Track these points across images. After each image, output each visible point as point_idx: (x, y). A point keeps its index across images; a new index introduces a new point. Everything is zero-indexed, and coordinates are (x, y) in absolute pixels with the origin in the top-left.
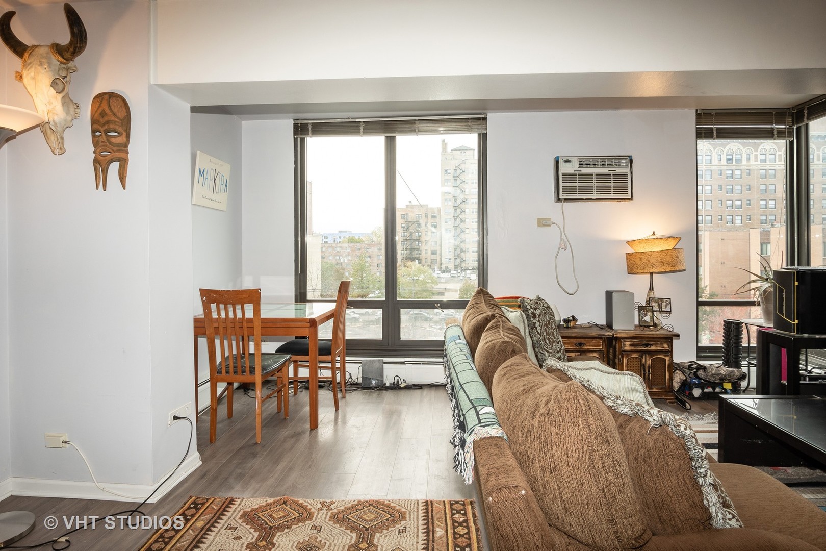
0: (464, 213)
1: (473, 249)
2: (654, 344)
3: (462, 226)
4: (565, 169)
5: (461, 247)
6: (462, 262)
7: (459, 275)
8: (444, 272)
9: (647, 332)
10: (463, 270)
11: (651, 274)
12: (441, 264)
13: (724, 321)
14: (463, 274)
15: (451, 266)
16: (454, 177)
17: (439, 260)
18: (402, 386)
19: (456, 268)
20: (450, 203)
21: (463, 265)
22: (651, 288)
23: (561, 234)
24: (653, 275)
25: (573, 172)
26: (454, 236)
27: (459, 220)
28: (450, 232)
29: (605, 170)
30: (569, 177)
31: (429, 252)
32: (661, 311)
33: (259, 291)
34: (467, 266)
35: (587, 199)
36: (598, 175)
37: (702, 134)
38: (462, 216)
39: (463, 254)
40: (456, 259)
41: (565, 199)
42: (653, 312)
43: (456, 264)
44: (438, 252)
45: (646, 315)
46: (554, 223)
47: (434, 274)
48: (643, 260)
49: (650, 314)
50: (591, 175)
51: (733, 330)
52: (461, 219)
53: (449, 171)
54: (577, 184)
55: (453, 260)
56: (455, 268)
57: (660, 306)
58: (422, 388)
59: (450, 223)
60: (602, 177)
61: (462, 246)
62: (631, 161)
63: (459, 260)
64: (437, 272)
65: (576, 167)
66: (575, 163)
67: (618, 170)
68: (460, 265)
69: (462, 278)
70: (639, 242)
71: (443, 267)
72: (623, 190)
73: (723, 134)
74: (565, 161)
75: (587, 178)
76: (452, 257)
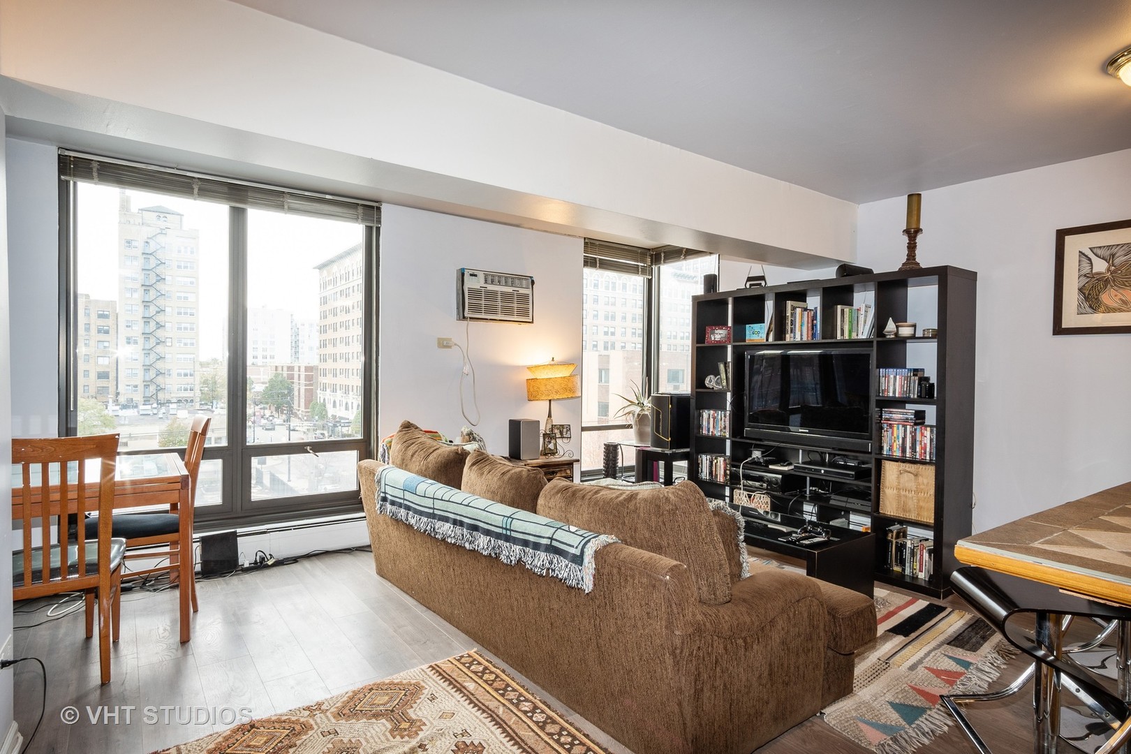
0: (162, 313)
1: (180, 371)
2: (559, 471)
3: (160, 333)
4: (470, 283)
5: (158, 367)
6: (158, 391)
7: (155, 411)
8: (124, 407)
9: (553, 460)
10: (160, 404)
11: (550, 401)
12: (118, 394)
13: (605, 445)
14: (163, 410)
15: (138, 398)
16: (143, 254)
17: (112, 389)
18: (270, 563)
19: (147, 401)
20: (136, 295)
21: (161, 396)
22: (550, 416)
23: (464, 357)
24: (552, 402)
25: (479, 288)
26: (143, 349)
27: (153, 324)
28: (136, 342)
29: (509, 289)
30: (475, 293)
31: (93, 375)
32: (562, 437)
33: (117, 437)
34: (168, 397)
35: (491, 319)
36: (503, 294)
37: (589, 263)
38: (160, 318)
39: (160, 380)
40: (146, 386)
41: (470, 318)
42: (555, 439)
43: (147, 395)
44: (112, 375)
45: (550, 442)
46: (456, 344)
47: (106, 412)
48: (548, 387)
49: (553, 441)
50: (495, 293)
51: (611, 452)
52: (157, 323)
53: (134, 244)
54: (483, 302)
55: (141, 388)
56: (145, 401)
57: (561, 433)
58: (297, 562)
59: (135, 328)
60: (507, 297)
61: (159, 365)
62: (533, 282)
63: (152, 388)
64: (111, 406)
65: (482, 283)
66: (481, 276)
67: (522, 291)
68: (154, 397)
69: (161, 416)
70: (544, 368)
71: (122, 399)
72: (525, 313)
73: (604, 265)
74: (471, 275)
75: (491, 295)
76: (139, 381)
